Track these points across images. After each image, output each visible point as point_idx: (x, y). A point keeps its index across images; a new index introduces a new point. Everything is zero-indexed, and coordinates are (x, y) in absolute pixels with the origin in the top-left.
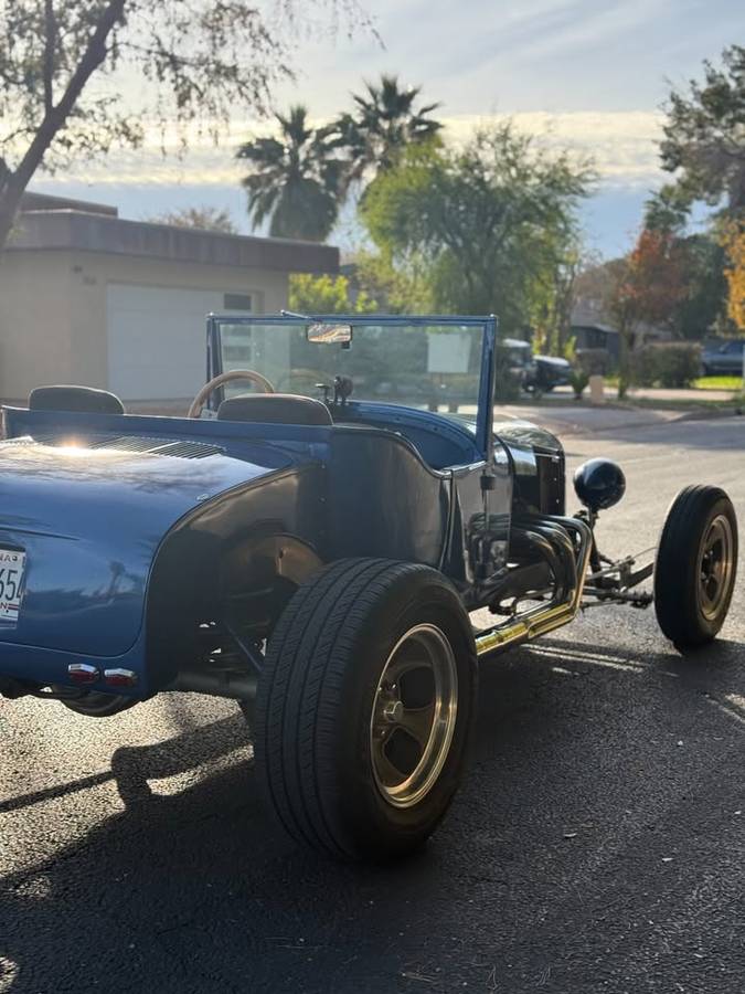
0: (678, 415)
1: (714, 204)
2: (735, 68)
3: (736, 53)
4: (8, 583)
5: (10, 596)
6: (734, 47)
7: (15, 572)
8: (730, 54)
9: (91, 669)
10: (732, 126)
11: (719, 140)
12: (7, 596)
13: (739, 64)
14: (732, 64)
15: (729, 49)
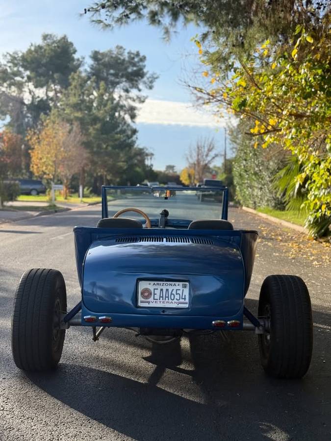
0: (37, 213)
1: (3, 120)
2: (8, 62)
3: (8, 55)
4: (177, 294)
5: (178, 299)
6: (8, 53)
7: (179, 290)
8: (6, 56)
9: (222, 322)
10: (10, 87)
11: (4, 92)
12: (177, 299)
13: (10, 60)
14: (7, 60)
15: (5, 54)
